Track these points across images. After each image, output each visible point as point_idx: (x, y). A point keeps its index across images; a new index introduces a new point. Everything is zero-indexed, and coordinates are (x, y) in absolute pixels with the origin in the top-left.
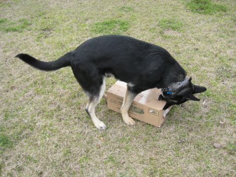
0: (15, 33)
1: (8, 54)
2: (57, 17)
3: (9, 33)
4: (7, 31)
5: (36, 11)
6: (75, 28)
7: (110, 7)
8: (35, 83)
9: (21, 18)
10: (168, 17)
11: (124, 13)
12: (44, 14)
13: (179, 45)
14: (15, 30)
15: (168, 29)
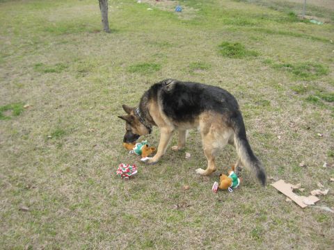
0: (54, 73)
1: (51, 87)
2: (92, 62)
3: (48, 74)
4: (46, 72)
5: (70, 58)
6: (110, 69)
7: (144, 54)
8: (80, 103)
9: (57, 62)
10: (198, 61)
11: (157, 58)
12: (79, 59)
13: (206, 79)
14: (53, 71)
15: (197, 69)
